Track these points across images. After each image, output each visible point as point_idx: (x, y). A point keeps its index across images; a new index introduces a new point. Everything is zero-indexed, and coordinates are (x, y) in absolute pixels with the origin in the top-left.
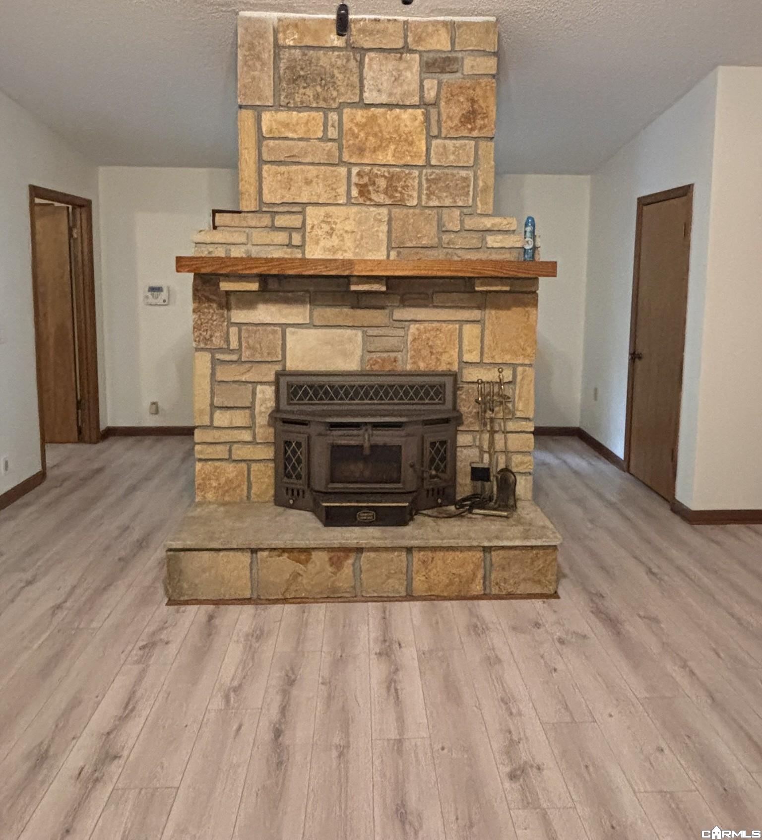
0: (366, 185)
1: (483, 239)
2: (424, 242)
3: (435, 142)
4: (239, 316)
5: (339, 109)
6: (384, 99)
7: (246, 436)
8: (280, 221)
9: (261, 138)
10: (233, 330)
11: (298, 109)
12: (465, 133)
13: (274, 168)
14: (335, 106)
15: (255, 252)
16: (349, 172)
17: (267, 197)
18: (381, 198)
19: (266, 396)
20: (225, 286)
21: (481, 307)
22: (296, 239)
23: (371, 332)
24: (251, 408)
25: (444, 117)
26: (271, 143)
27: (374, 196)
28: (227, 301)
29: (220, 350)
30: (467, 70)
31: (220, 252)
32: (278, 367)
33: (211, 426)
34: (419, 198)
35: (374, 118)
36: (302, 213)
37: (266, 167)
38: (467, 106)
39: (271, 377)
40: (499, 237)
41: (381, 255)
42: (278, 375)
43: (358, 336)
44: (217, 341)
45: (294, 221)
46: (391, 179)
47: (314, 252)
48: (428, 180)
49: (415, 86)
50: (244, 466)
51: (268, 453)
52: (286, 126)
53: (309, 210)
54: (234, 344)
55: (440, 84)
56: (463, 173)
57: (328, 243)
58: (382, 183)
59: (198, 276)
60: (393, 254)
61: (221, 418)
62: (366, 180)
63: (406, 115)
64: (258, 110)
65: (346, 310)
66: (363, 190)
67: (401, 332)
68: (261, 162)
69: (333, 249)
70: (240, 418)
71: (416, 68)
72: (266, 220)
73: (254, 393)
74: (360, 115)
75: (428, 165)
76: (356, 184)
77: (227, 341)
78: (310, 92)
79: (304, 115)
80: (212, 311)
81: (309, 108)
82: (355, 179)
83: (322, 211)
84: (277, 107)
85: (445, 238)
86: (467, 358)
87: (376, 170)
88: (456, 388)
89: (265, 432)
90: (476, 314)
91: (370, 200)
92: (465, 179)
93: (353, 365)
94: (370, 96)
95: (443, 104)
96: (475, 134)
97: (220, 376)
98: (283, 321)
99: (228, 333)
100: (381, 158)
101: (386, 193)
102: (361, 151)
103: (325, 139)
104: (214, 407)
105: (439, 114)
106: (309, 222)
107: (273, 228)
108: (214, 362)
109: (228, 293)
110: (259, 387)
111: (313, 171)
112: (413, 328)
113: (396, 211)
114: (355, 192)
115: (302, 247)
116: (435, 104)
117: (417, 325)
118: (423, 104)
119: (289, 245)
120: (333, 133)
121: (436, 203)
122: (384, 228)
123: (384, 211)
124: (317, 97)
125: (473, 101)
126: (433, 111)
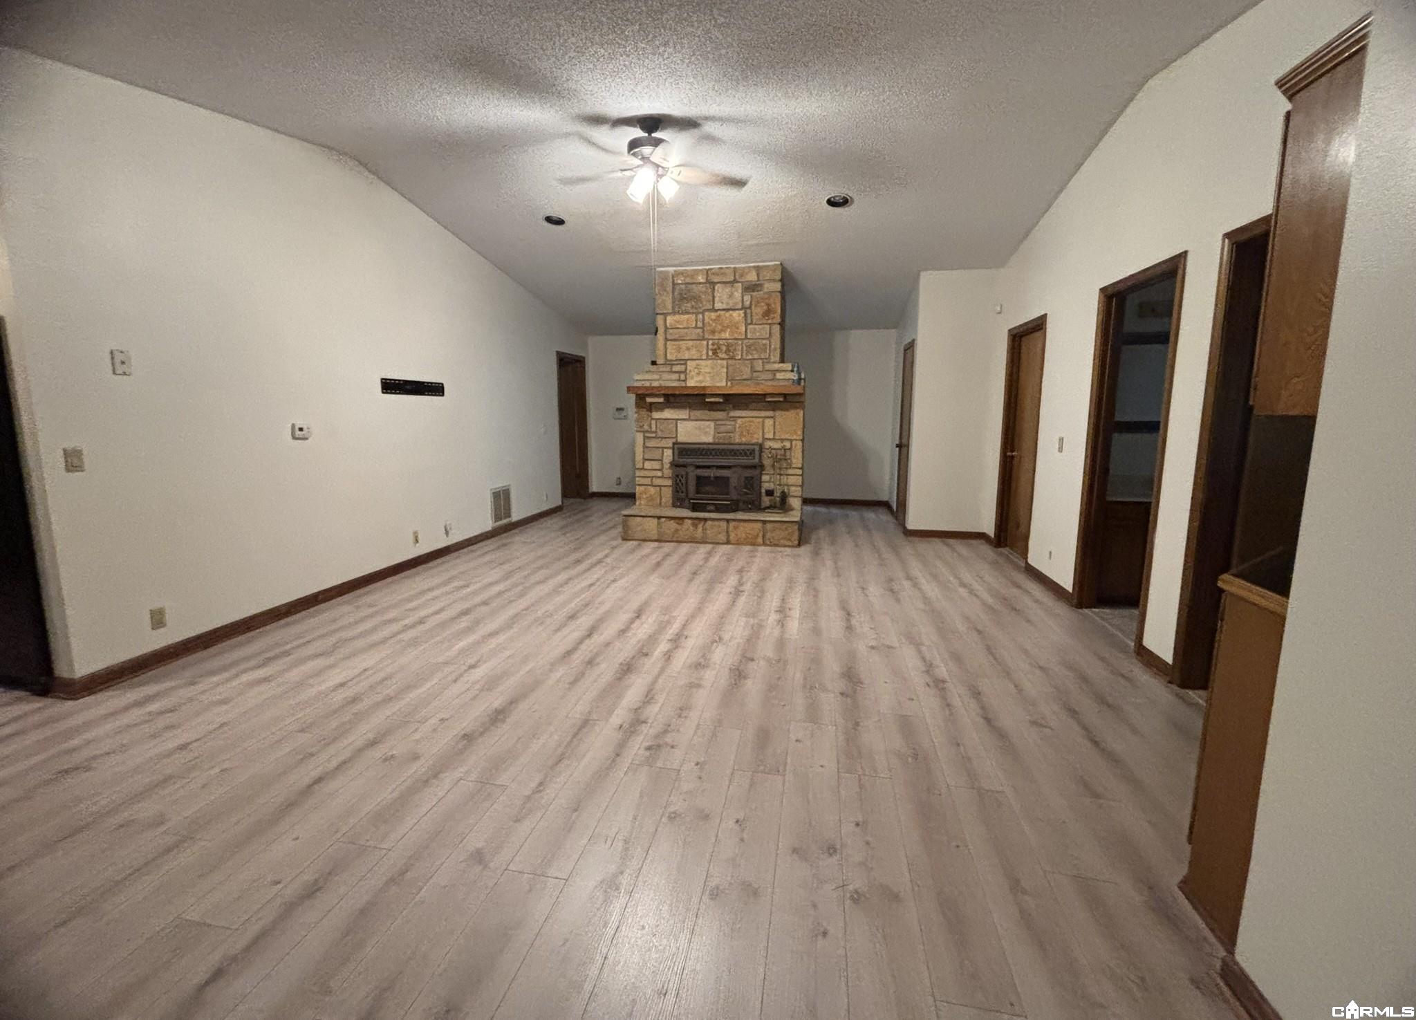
0: (715, 350)
1: (775, 375)
2: (744, 377)
3: (749, 327)
4: (656, 415)
5: (703, 313)
6: (724, 306)
7: (659, 474)
8: (676, 368)
9: (666, 328)
10: (653, 422)
11: (683, 313)
12: (765, 322)
13: (673, 343)
14: (701, 311)
15: (663, 384)
16: (708, 343)
17: (669, 357)
18: (724, 356)
19: (668, 455)
20: (649, 400)
21: (774, 410)
22: (683, 377)
23: (718, 422)
24: (661, 460)
25: (754, 314)
26: (671, 331)
27: (720, 355)
28: (651, 407)
29: (647, 431)
30: (766, 290)
31: (647, 384)
32: (674, 440)
33: (643, 469)
34: (742, 355)
35: (719, 316)
36: (685, 364)
37: (668, 343)
38: (765, 308)
39: (671, 445)
40: (783, 373)
41: (723, 384)
42: (674, 444)
43: (712, 424)
44: (646, 427)
45: (682, 368)
46: (728, 346)
47: (691, 383)
48: (747, 346)
49: (740, 299)
50: (658, 489)
51: (669, 482)
52: (678, 322)
53: (689, 362)
54: (654, 429)
55: (752, 298)
56: (764, 342)
57: (698, 379)
58: (724, 348)
59: (637, 395)
60: (729, 383)
61: (648, 465)
62: (715, 347)
63: (735, 314)
64: (665, 315)
65: (707, 412)
66: (715, 352)
67: (733, 423)
68: (666, 340)
69: (701, 382)
70: (656, 465)
71: (740, 291)
72: (668, 369)
73: (663, 454)
74: (713, 315)
75: (746, 338)
76: (712, 350)
77: (651, 428)
78: (689, 305)
79: (687, 316)
80: (644, 413)
81: (688, 313)
82: (710, 347)
83: (695, 363)
84: (674, 313)
85: (755, 374)
86: (766, 436)
87: (721, 342)
88: (761, 451)
89: (668, 472)
90: (770, 413)
91: (718, 357)
92: (765, 345)
93: (710, 439)
94: (718, 305)
95: (753, 307)
96: (770, 321)
97: (648, 444)
98: (677, 417)
99: (651, 424)
100: (723, 336)
101: (726, 352)
102: (713, 332)
103: (696, 327)
104: (645, 460)
105: (751, 313)
106: (688, 368)
107: (672, 372)
108: (645, 438)
109: (651, 404)
110: (665, 450)
111: (691, 343)
112: (739, 421)
113: (730, 362)
114: (710, 353)
115: (685, 381)
116: (750, 307)
117: (741, 419)
118: (743, 308)
119: (679, 380)
120: (700, 324)
121: (750, 357)
122: (725, 370)
123: (725, 362)
124: (693, 306)
125: (768, 305)
126: (748, 311)
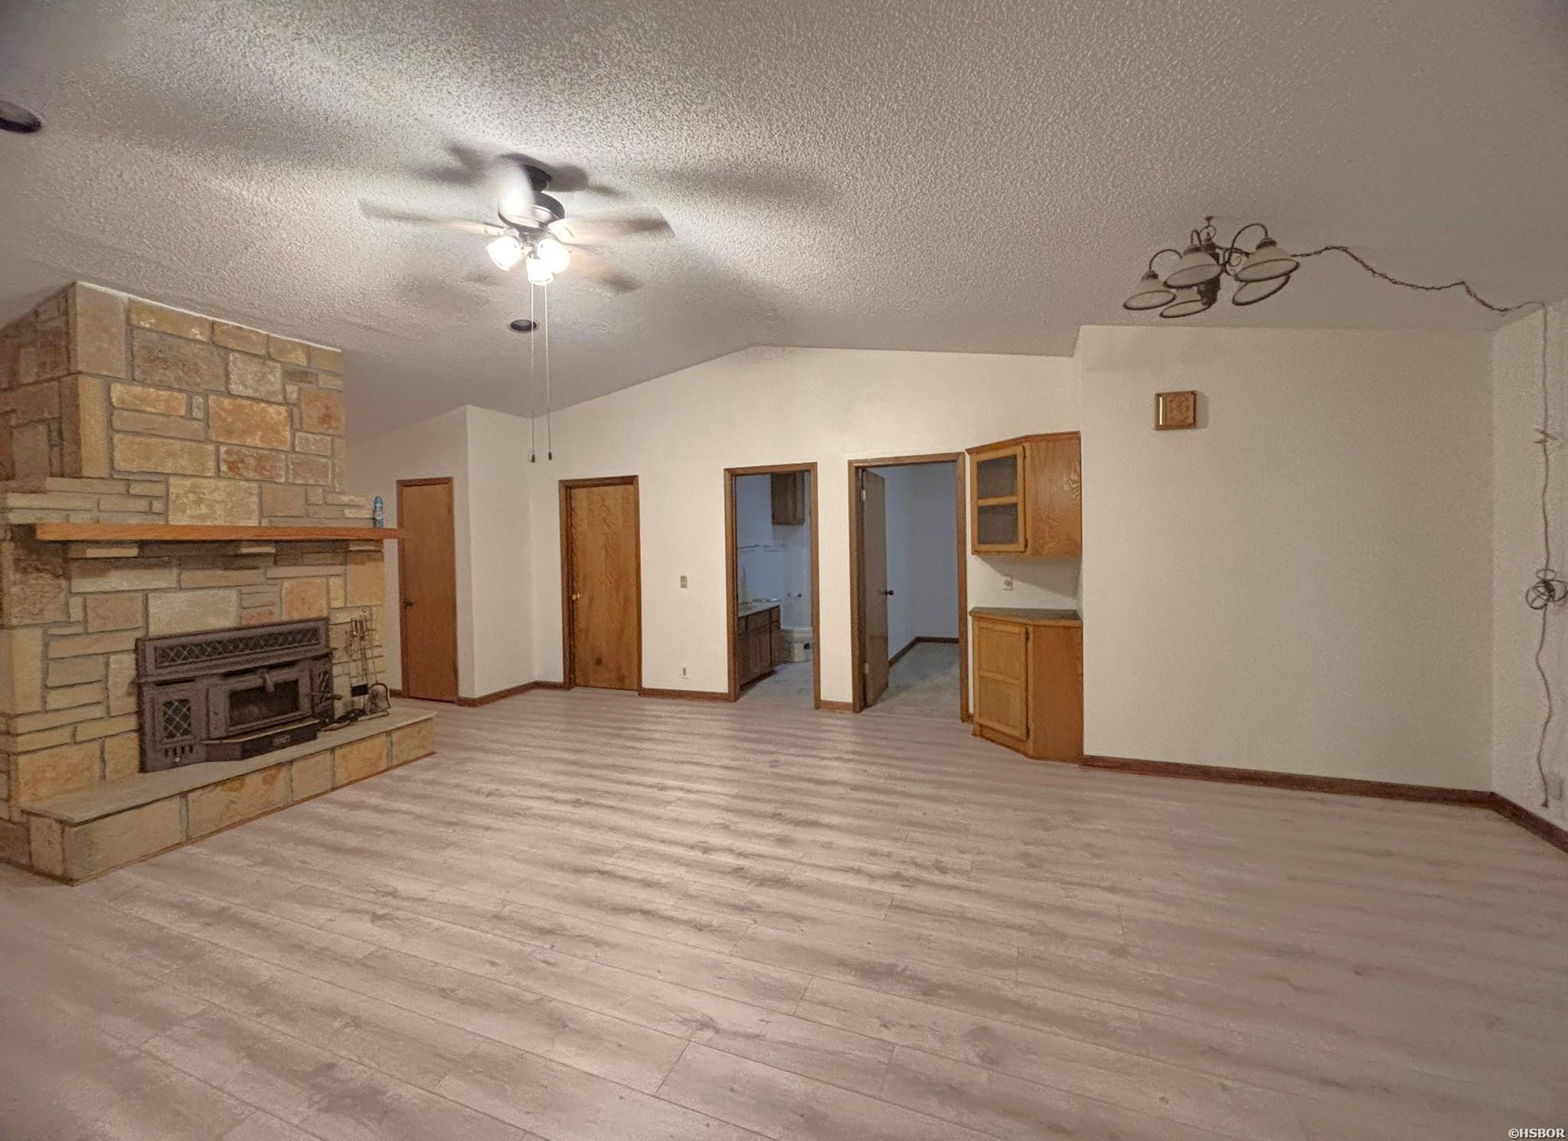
0: (235, 462)
1: (342, 511)
2: (293, 512)
3: (298, 434)
4: (83, 585)
5: (203, 395)
6: (250, 393)
7: (96, 712)
8: (136, 489)
9: (111, 408)
10: (76, 600)
11: (157, 386)
12: (323, 430)
13: (129, 437)
14: (199, 390)
16: (218, 450)
17: (121, 466)
18: (250, 474)
19: (123, 665)
22: (158, 506)
23: (246, 590)
24: (103, 681)
25: (305, 415)
26: (124, 413)
27: (243, 472)
28: (65, 570)
29: (56, 624)
30: (322, 384)
32: (140, 633)
34: (287, 476)
35: (241, 407)
36: (165, 482)
37: (117, 437)
38: (322, 411)
39: (130, 644)
40: (353, 510)
41: (253, 522)
42: (140, 640)
43: (232, 594)
44: (51, 615)
45: (158, 490)
46: (259, 459)
47: (178, 520)
48: (293, 463)
49: (278, 387)
50: (93, 744)
51: (128, 723)
52: (143, 400)
53: (173, 480)
54: (76, 616)
55: (300, 389)
56: (322, 460)
57: (195, 513)
58: (252, 462)
60: (265, 522)
61: (58, 699)
62: (235, 457)
63: (271, 410)
64: (107, 380)
65: (218, 572)
66: (232, 467)
67: (274, 588)
68: (111, 430)
69: (203, 517)
70: (85, 694)
71: (278, 373)
72: (119, 487)
73: (106, 664)
74: (227, 402)
75: (294, 451)
76: (225, 461)
77: (66, 614)
78: (169, 374)
79: (164, 393)
80: (43, 582)
81: (170, 388)
82: (223, 456)
83: (188, 482)
84: (130, 381)
85: (311, 510)
86: (335, 604)
88: (327, 630)
89: (122, 702)
91: (240, 475)
92: (325, 465)
94: (236, 389)
95: (303, 405)
96: (331, 432)
97: (55, 652)
98: (146, 586)
99: (67, 605)
100: (248, 441)
101: (255, 470)
102: (229, 433)
103: (189, 418)
104: (46, 687)
105: (301, 412)
106: (173, 491)
107: (129, 495)
108: (47, 638)
110: (113, 656)
111: (177, 445)
112: (286, 584)
113: (265, 486)
114: (224, 468)
115: (164, 514)
116: (297, 405)
117: (290, 581)
118: (286, 403)
119: (150, 512)
120: (197, 413)
121: (302, 482)
122: (255, 500)
123: (254, 485)
124: (179, 379)
125: (327, 408)
126: (295, 409)
